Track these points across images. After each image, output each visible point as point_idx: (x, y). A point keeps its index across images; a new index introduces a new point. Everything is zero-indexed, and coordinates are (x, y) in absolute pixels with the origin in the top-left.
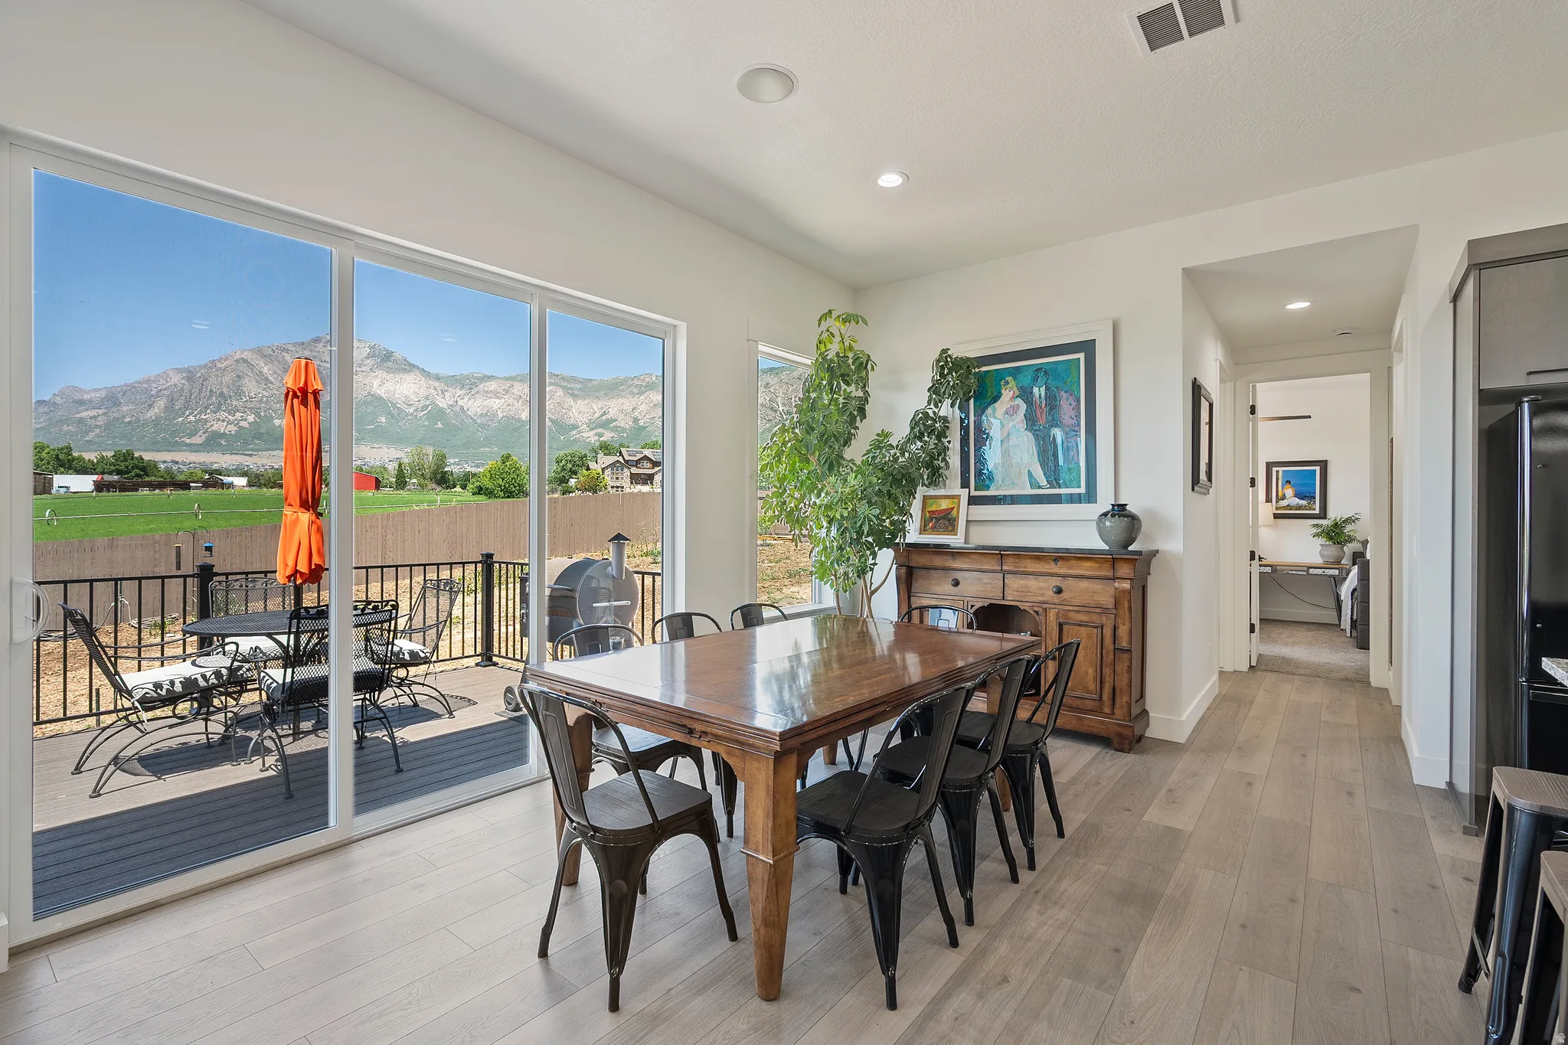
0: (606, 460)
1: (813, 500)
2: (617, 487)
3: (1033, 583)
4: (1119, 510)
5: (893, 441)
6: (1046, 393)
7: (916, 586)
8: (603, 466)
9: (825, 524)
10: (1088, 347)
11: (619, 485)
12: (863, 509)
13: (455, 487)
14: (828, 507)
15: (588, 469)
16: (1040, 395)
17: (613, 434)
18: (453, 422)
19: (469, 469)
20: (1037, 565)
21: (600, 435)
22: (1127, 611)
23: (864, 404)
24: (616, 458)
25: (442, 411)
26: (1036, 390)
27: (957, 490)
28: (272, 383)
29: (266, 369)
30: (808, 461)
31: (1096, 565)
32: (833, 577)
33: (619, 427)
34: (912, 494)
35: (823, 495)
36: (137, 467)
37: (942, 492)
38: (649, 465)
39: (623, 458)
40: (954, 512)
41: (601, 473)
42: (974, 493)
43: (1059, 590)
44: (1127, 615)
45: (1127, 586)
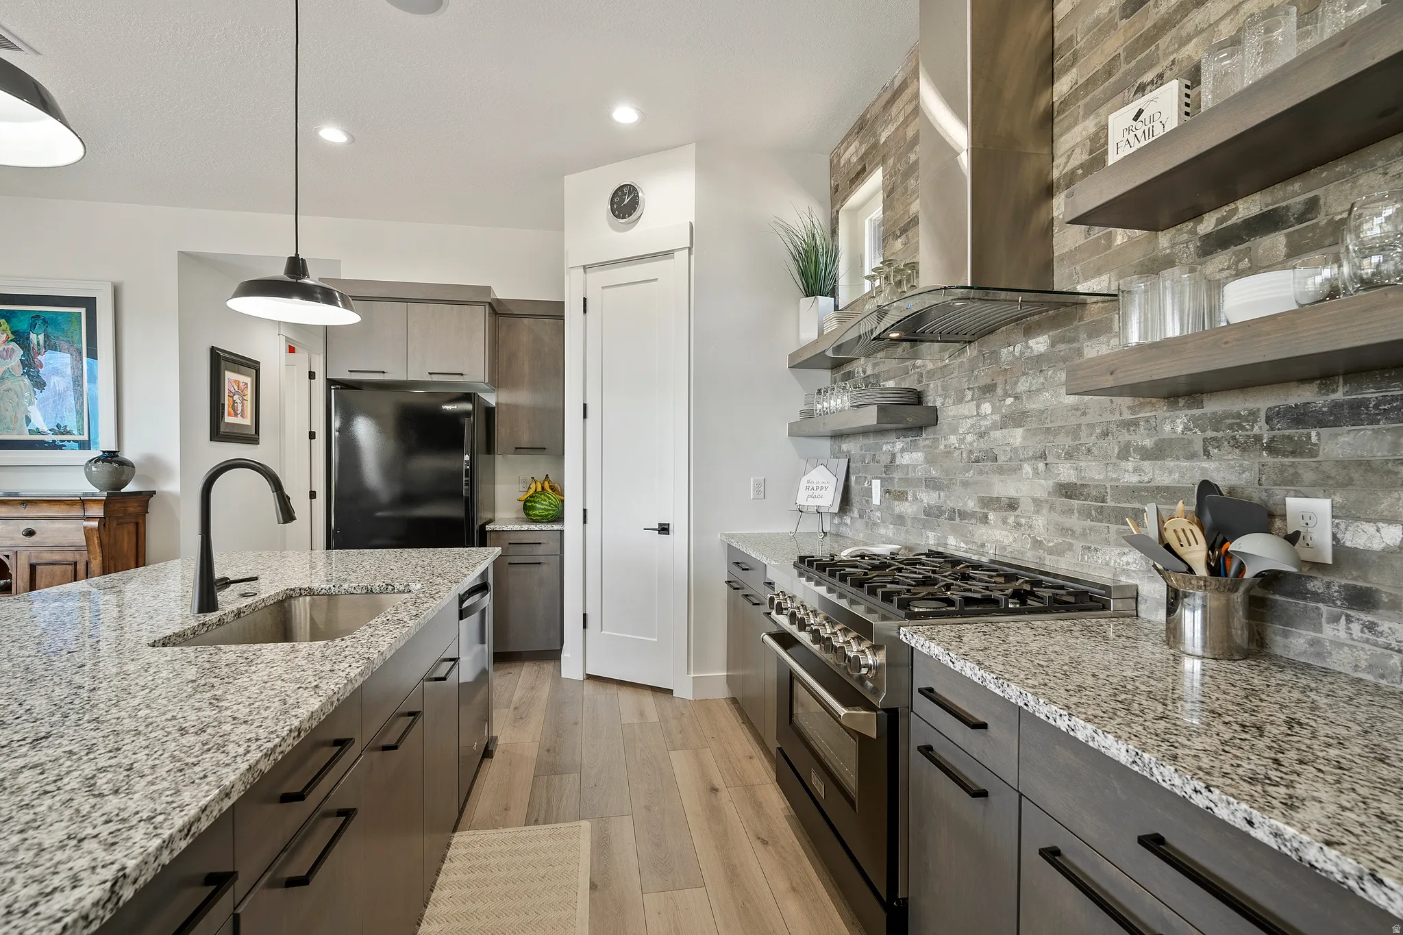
4: (112, 456)
6: (45, 342)
10: (89, 304)
16: (38, 344)
20: (6, 510)
22: (97, 546)
26: (33, 336)
31: (69, 508)
43: (30, 533)
44: (98, 550)
45: (95, 524)
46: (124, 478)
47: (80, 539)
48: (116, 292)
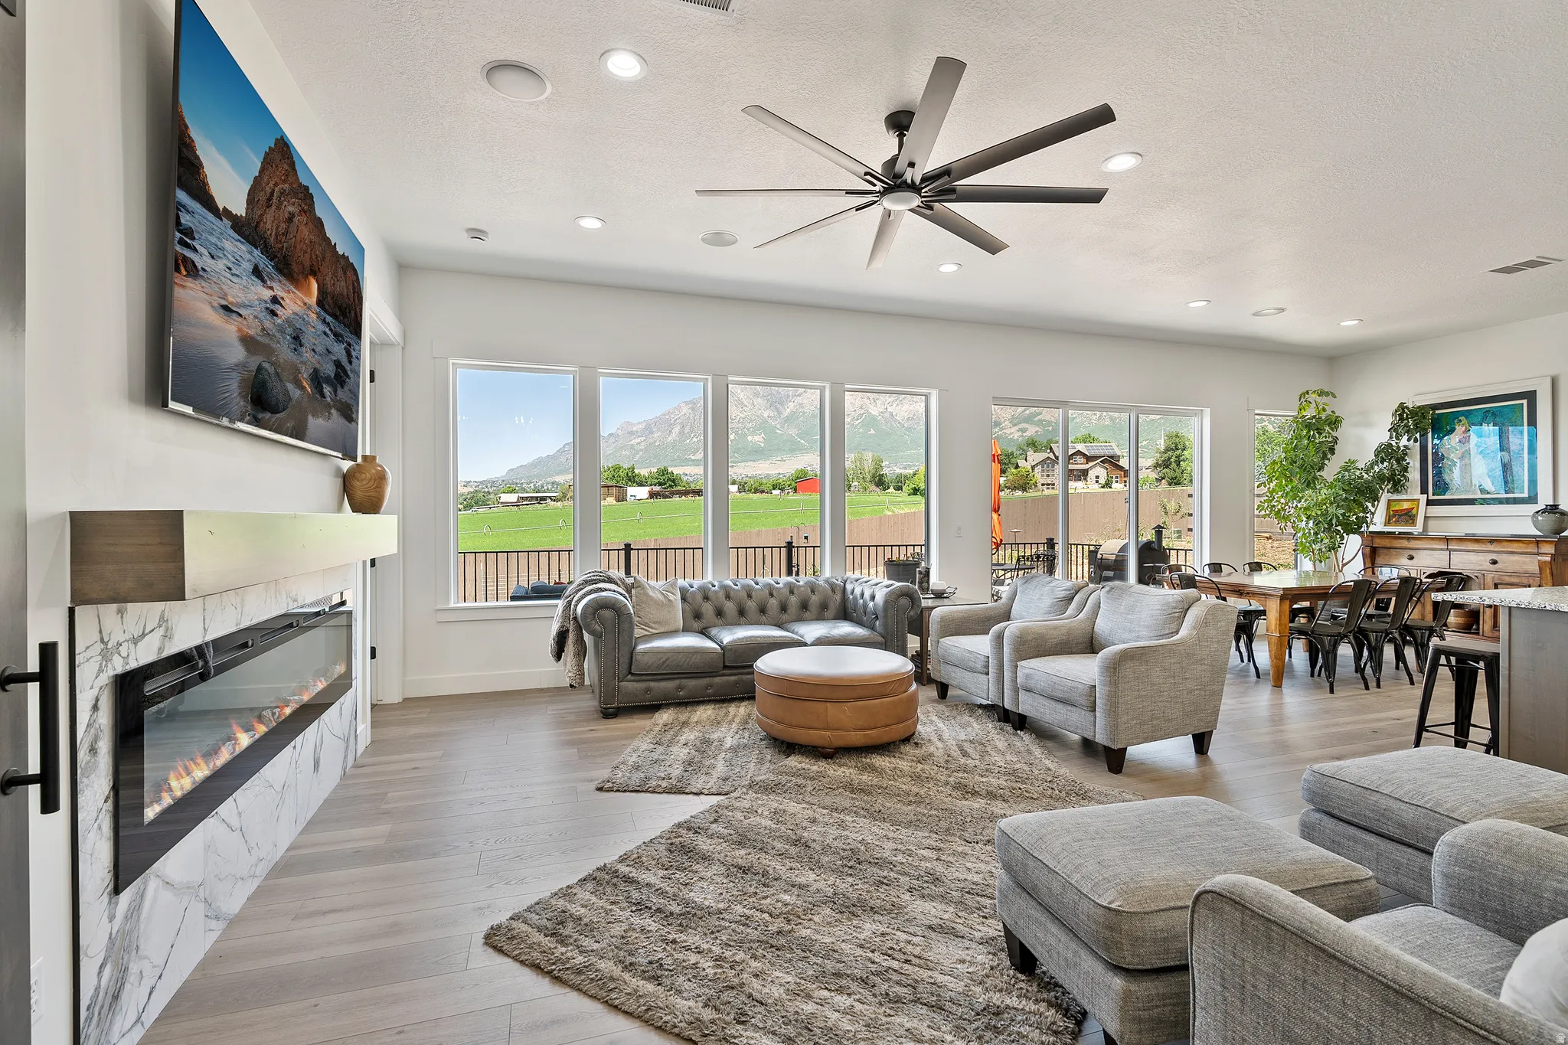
0: (1035, 457)
1: (1295, 503)
2: (1048, 485)
3: (1472, 557)
4: (1553, 509)
5: (1360, 465)
7: (1379, 561)
8: (1033, 464)
9: (1305, 519)
10: (1531, 396)
11: (1049, 482)
12: (1332, 510)
13: (889, 488)
14: (1306, 509)
15: (1017, 467)
17: (1037, 429)
18: (884, 427)
19: (898, 471)
20: (1476, 546)
21: (1024, 430)
22: (1549, 575)
23: (1334, 446)
24: (1045, 455)
25: (874, 419)
26: (1484, 427)
27: (1417, 495)
28: (746, 406)
29: (742, 394)
30: (1291, 480)
31: (1524, 545)
32: (1311, 553)
33: (1045, 420)
34: (1375, 499)
35: (1303, 501)
36: (669, 479)
37: (1404, 497)
38: (1083, 460)
39: (1054, 454)
40: (1414, 511)
41: (1031, 471)
42: (1431, 497)
43: (1494, 562)
44: (1549, 578)
45: (1548, 559)
46: (1564, 526)
47: (1535, 568)
48: (1554, 383)
